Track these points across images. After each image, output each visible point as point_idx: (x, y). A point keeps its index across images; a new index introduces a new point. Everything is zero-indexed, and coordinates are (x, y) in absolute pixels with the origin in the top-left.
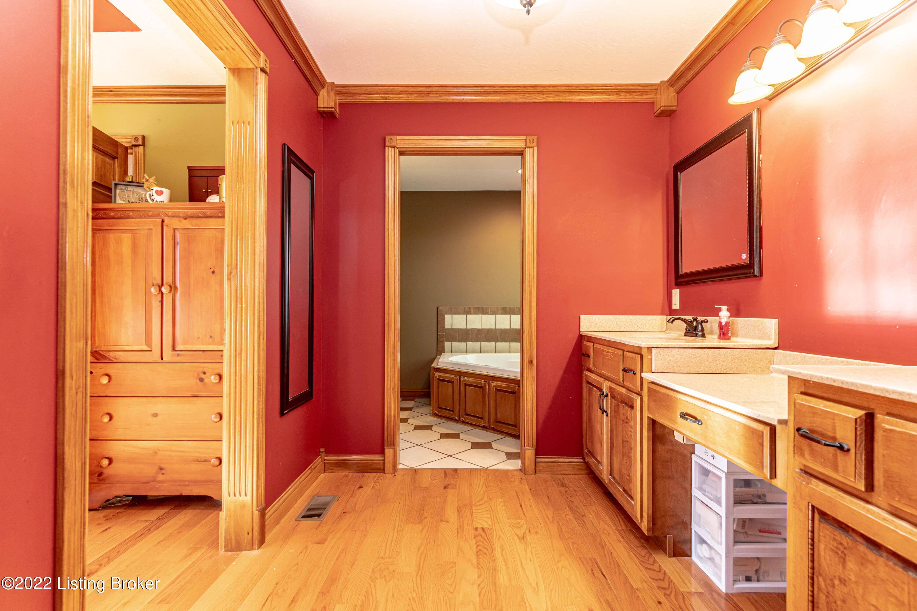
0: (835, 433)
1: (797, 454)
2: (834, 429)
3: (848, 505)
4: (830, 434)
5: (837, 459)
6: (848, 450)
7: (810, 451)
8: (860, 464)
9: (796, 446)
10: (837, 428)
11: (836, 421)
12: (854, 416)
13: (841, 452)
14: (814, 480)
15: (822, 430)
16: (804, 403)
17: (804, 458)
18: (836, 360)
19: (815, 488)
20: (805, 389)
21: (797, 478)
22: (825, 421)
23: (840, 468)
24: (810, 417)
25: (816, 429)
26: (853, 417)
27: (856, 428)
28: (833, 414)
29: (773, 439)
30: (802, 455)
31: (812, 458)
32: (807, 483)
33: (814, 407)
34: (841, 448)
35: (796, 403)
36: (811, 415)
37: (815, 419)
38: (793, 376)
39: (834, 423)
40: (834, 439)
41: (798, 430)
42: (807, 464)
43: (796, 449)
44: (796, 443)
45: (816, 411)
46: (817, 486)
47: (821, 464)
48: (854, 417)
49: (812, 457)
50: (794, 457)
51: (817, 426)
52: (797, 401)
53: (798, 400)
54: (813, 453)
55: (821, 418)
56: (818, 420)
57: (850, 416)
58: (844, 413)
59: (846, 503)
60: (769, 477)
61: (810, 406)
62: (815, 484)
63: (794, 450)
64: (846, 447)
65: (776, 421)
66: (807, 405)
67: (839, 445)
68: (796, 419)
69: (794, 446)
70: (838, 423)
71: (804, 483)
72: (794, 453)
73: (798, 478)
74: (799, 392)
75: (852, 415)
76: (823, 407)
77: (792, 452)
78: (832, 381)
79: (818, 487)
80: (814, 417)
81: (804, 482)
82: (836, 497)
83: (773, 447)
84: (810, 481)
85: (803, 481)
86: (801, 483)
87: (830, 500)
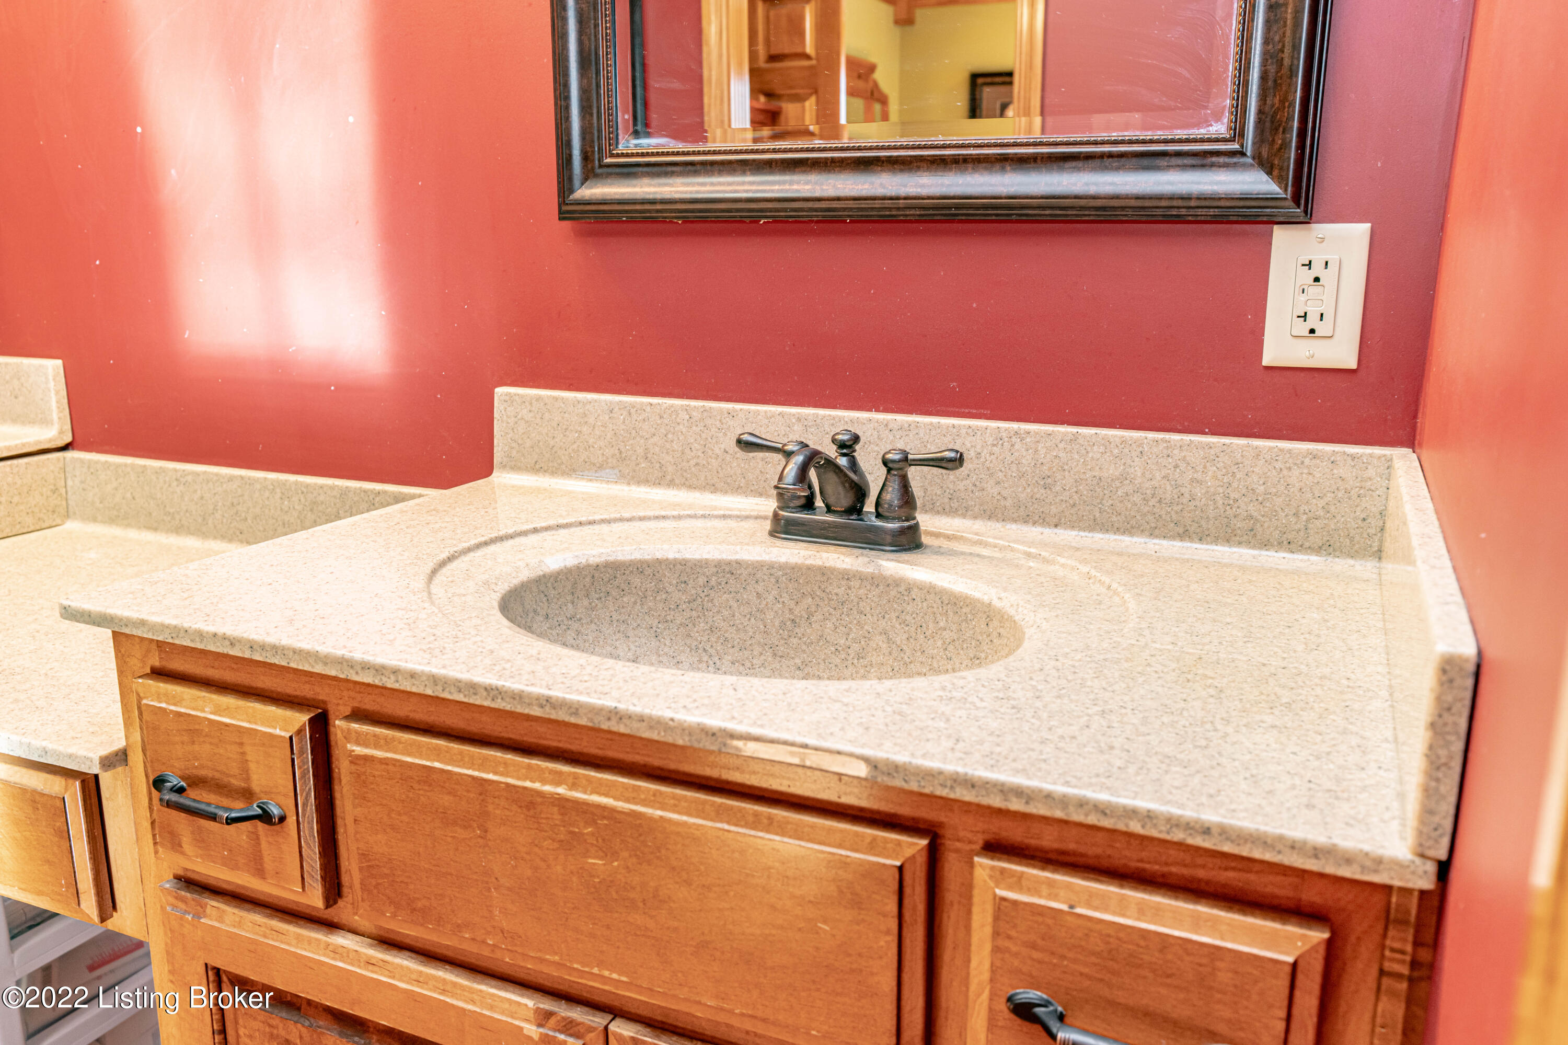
0: (248, 779)
1: (163, 846)
2: (245, 772)
3: (293, 949)
4: (236, 783)
5: (259, 844)
6: (282, 819)
7: (193, 833)
8: (310, 847)
9: (157, 824)
10: (252, 766)
11: (248, 749)
12: (285, 730)
13: (266, 826)
14: (213, 904)
15: (217, 775)
16: (163, 705)
17: (183, 853)
18: (217, 475)
19: (217, 924)
20: (161, 658)
21: (169, 909)
22: (222, 751)
23: (269, 865)
24: (183, 743)
25: (202, 773)
26: (283, 734)
27: (293, 760)
28: (239, 729)
29: (96, 810)
30: (176, 845)
31: (200, 852)
32: (197, 916)
33: (189, 715)
34: (265, 817)
35: (143, 708)
36: (185, 738)
37: (196, 747)
38: (127, 631)
39: (243, 754)
40: (247, 794)
41: (158, 783)
42: (190, 866)
43: (157, 832)
44: (155, 815)
45: (197, 727)
46: (220, 919)
47: (224, 864)
48: (288, 735)
49: (199, 847)
50: (156, 852)
51: (202, 767)
52: (144, 701)
53: (146, 698)
54: (200, 840)
55: (211, 743)
56: (203, 749)
57: (278, 732)
58: (263, 724)
59: (288, 944)
60: (96, 919)
61: (179, 714)
62: (214, 912)
63: (154, 836)
64: (275, 811)
65: (97, 761)
66: (172, 711)
67: (259, 811)
68: (148, 753)
69: (153, 823)
70: (252, 754)
71: (189, 917)
72: (155, 843)
73: (174, 907)
74: (149, 671)
75: (280, 729)
76: (211, 713)
77: (151, 841)
78: (228, 643)
79: (222, 922)
80: (193, 743)
81: (189, 914)
82: (265, 936)
83: (98, 832)
84: (204, 907)
85: (186, 912)
86: (181, 919)
87: (254, 947)
